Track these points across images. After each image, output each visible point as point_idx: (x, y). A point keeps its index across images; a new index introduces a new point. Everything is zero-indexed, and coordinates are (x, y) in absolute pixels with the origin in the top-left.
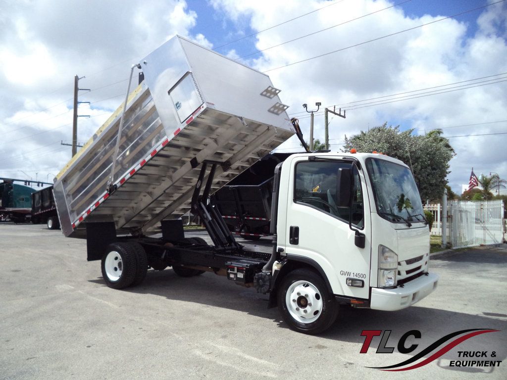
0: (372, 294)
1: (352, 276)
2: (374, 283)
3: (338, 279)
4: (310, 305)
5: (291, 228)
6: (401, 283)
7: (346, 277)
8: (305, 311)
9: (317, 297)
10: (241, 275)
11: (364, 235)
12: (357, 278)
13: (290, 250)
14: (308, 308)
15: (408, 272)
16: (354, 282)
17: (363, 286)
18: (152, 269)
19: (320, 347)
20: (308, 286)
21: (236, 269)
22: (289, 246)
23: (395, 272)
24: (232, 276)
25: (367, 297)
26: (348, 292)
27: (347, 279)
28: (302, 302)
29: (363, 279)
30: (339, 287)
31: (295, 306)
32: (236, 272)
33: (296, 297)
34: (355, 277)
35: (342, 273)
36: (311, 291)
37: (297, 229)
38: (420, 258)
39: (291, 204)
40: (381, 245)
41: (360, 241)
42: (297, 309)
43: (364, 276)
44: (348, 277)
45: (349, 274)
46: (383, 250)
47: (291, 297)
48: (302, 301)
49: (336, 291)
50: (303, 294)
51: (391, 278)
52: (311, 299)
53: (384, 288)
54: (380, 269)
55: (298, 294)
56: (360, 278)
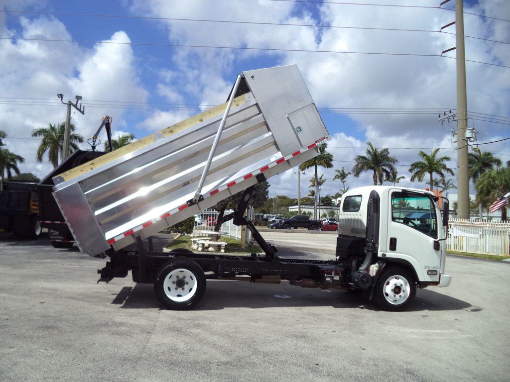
0: (441, 278)
1: (431, 269)
3: (422, 271)
4: (403, 291)
5: (391, 239)
9: (406, 284)
10: (337, 278)
13: (390, 254)
14: (401, 294)
16: (432, 272)
17: (436, 274)
20: (399, 278)
21: (333, 273)
22: (388, 252)
24: (328, 279)
25: (438, 281)
26: (428, 279)
27: (428, 271)
29: (437, 270)
30: (423, 276)
32: (332, 275)
35: (425, 267)
36: (402, 282)
37: (395, 240)
39: (390, 222)
41: (437, 246)
42: (393, 296)
43: (437, 267)
44: (429, 269)
45: (429, 267)
48: (397, 290)
49: (421, 279)
50: (398, 285)
52: (403, 286)
55: (394, 285)
56: (435, 269)
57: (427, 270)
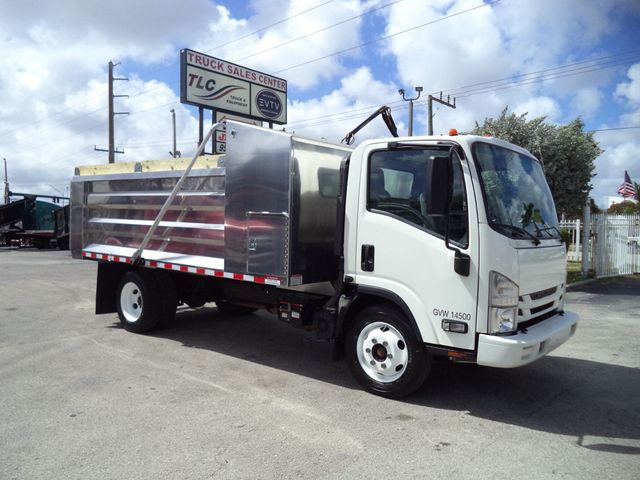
0: (480, 343)
1: (450, 317)
2: (482, 327)
3: (430, 321)
4: (391, 357)
5: (364, 247)
6: (523, 327)
7: (442, 317)
8: (384, 366)
9: (401, 345)
10: (296, 315)
11: (468, 256)
12: (458, 320)
13: (362, 279)
14: (388, 362)
15: (533, 311)
16: (453, 326)
17: (466, 331)
18: (185, 305)
19: (403, 417)
20: (387, 329)
21: (289, 305)
22: (360, 274)
23: (514, 310)
24: (284, 315)
25: (472, 348)
26: (444, 339)
27: (443, 321)
28: (379, 353)
29: (466, 321)
30: (432, 333)
31: (369, 357)
32: (289, 310)
33: (371, 346)
34: (455, 319)
35: (437, 312)
36: (392, 338)
37: (371, 249)
38: (552, 291)
39: (363, 211)
40: (494, 272)
41: (463, 266)
42: (373, 363)
43: (468, 316)
44: (445, 317)
45: (446, 313)
46: (496, 278)
47: (364, 344)
48: (380, 351)
49: (428, 338)
50: (380, 342)
51: (508, 320)
52: (392, 348)
53: (497, 334)
54: (491, 306)
55: (374, 341)
56: (462, 320)
57: (440, 318)
